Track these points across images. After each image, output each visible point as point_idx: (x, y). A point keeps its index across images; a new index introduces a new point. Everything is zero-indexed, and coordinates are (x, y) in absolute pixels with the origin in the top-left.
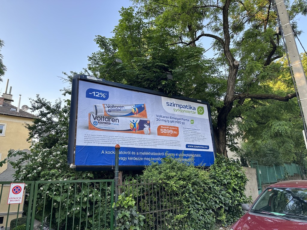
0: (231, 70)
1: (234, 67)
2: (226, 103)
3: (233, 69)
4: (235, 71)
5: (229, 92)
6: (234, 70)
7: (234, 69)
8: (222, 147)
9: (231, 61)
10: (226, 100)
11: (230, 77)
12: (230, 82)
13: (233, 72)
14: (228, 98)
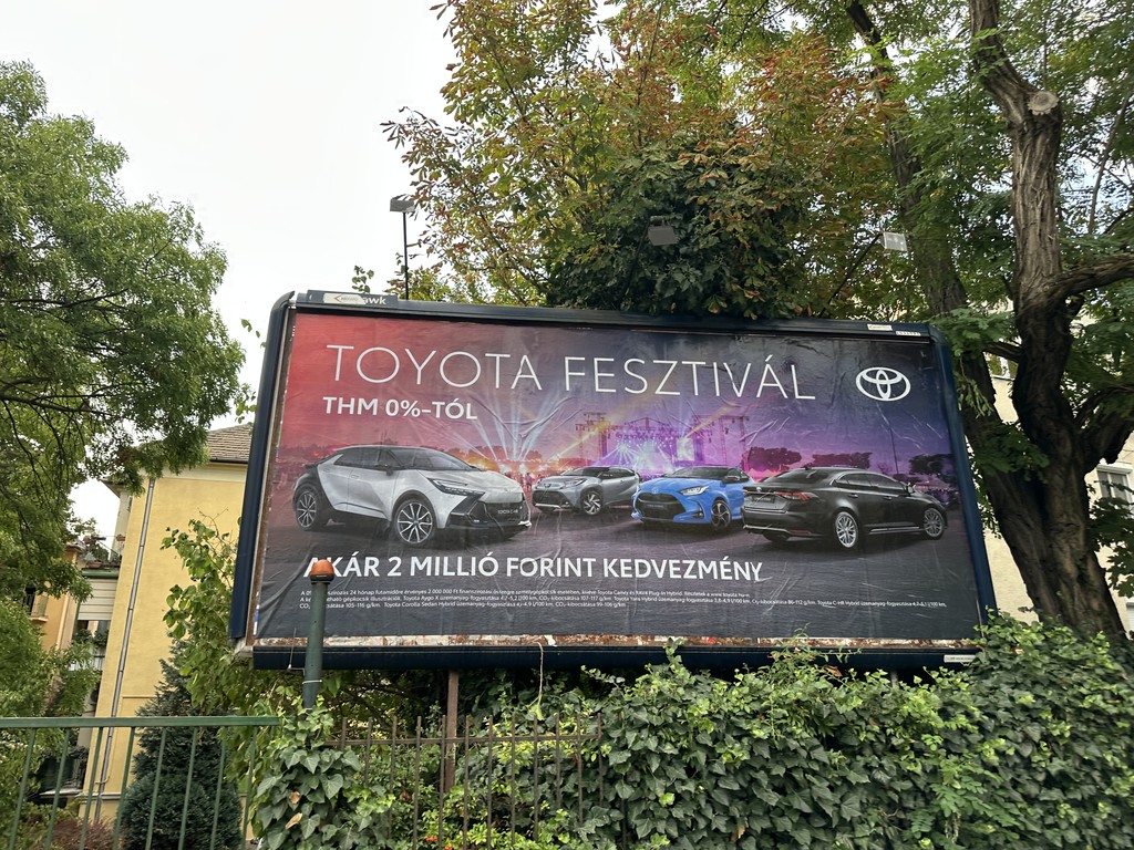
0: (1021, 147)
1: (1034, 124)
2: (1026, 323)
3: (1028, 141)
4: (1043, 141)
5: (1025, 264)
6: (1039, 141)
7: (1035, 137)
8: (1067, 548)
9: (1016, 104)
10: (1021, 305)
11: (1024, 184)
12: (1026, 209)
13: (1030, 157)
14: (1027, 294)
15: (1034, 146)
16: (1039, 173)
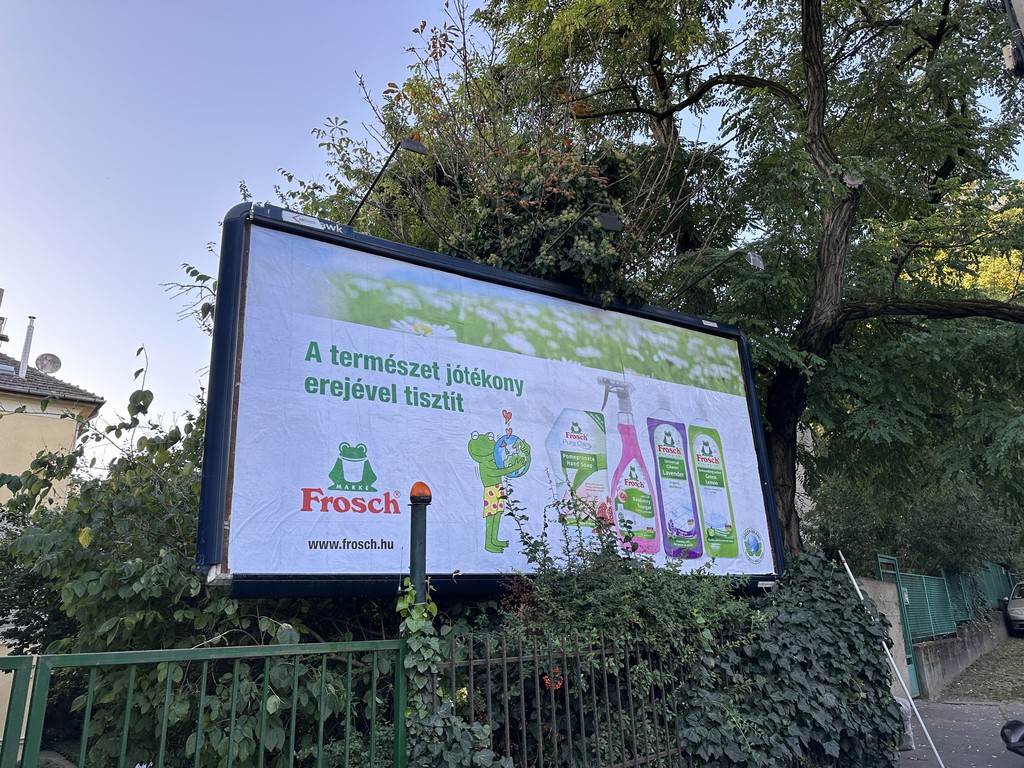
4: (848, 209)
5: (822, 293)
6: (845, 206)
10: (813, 322)
11: (830, 235)
12: (829, 254)
13: (839, 216)
14: (820, 315)
15: (841, 210)
16: (843, 230)
